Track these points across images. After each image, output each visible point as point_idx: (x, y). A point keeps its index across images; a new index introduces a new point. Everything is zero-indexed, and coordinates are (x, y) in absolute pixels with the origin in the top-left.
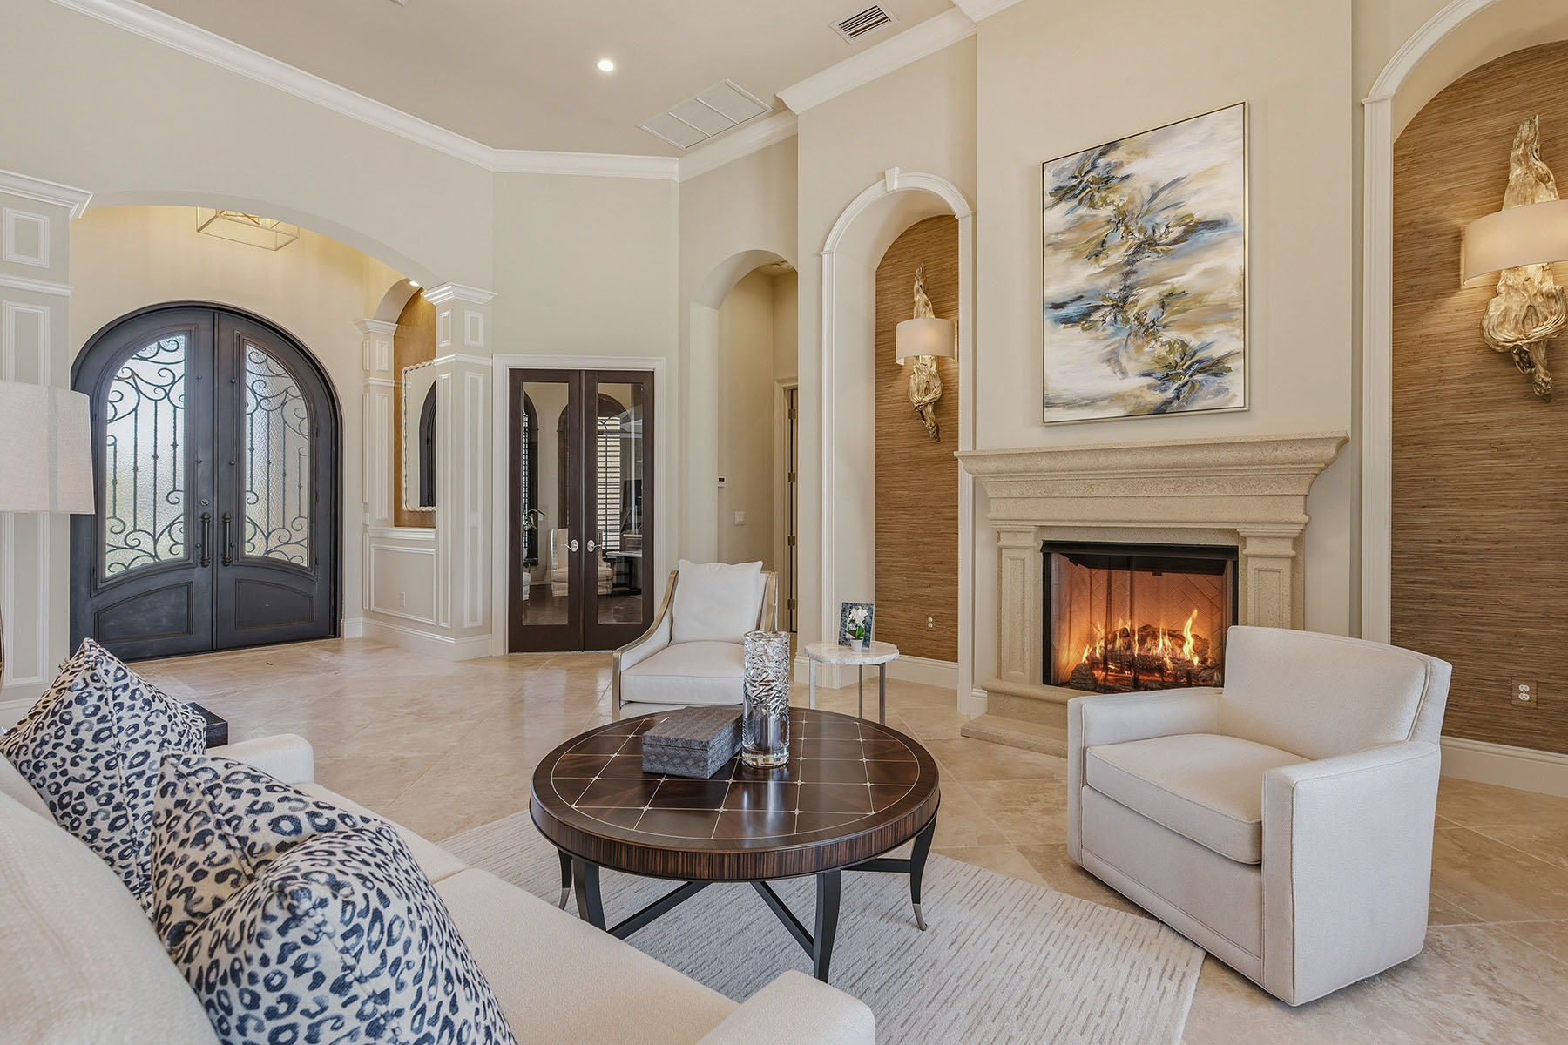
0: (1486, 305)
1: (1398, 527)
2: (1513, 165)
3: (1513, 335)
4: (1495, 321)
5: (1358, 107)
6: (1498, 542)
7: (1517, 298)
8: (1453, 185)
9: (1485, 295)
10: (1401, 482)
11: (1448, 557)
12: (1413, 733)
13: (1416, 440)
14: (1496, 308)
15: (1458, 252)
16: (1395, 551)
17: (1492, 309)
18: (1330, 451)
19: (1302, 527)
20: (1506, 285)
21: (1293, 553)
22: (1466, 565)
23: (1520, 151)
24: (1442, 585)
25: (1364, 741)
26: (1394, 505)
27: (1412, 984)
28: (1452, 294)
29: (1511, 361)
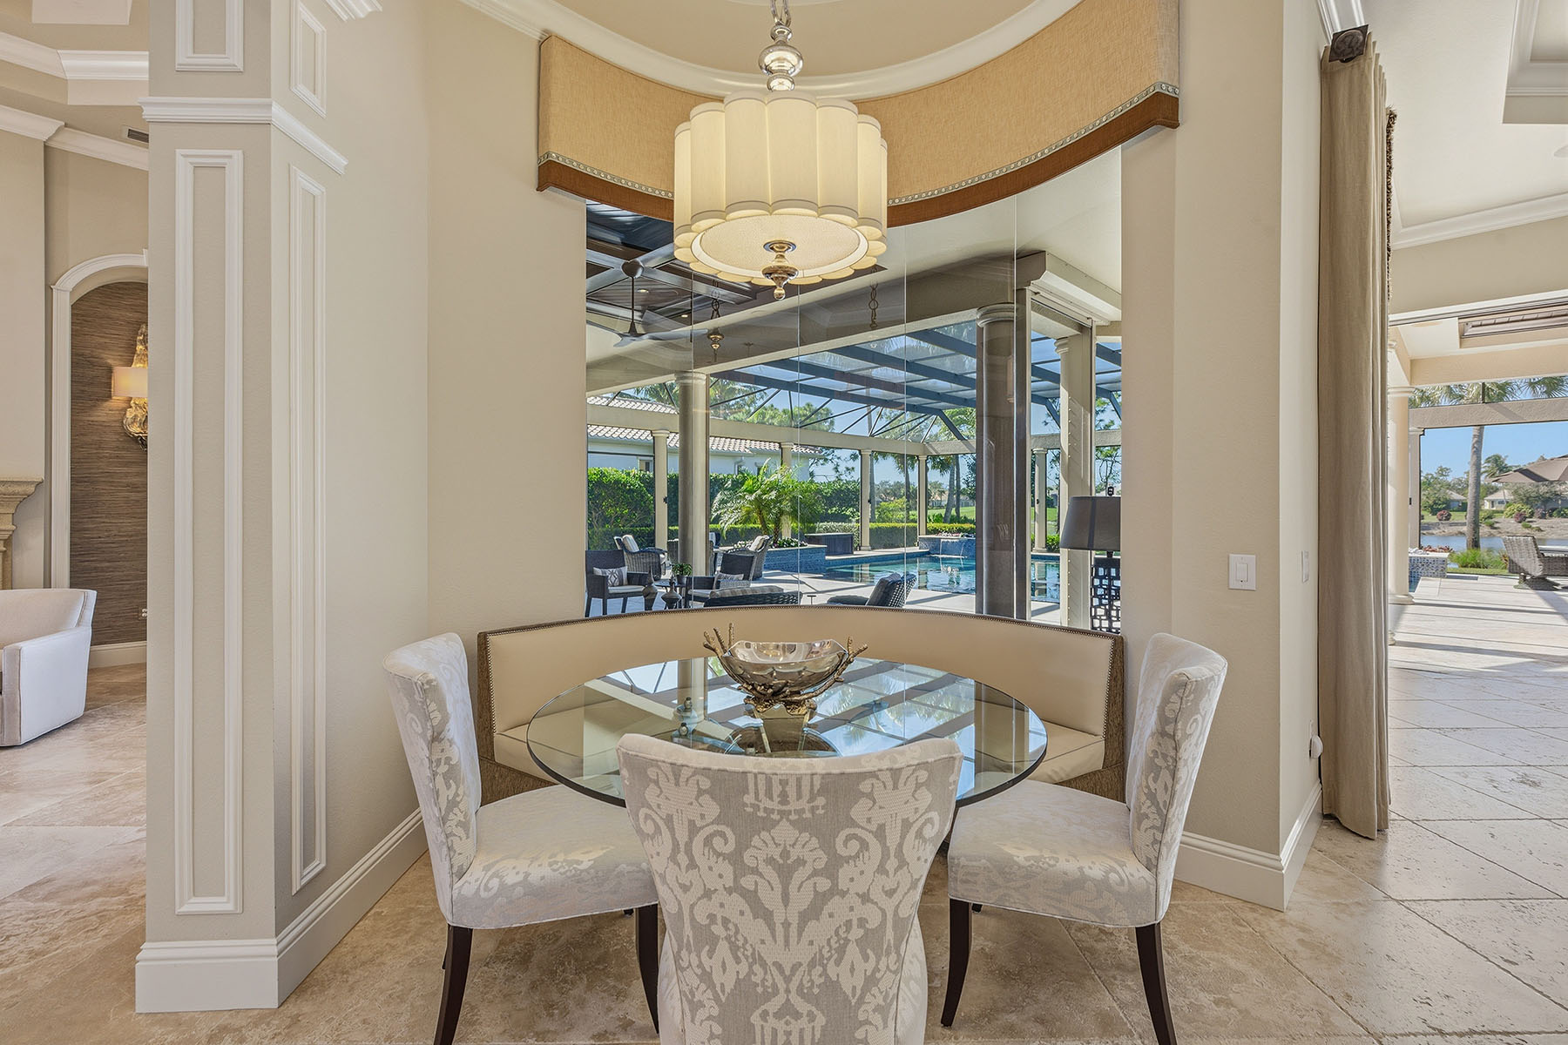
0: (125, 410)
1: (74, 530)
2: (138, 343)
3: (139, 430)
4: (129, 421)
5: (49, 290)
6: (132, 536)
7: (140, 411)
8: (107, 341)
9: (124, 405)
10: (77, 504)
11: (104, 546)
12: (78, 624)
13: (86, 479)
14: (130, 414)
15: (110, 378)
16: (72, 544)
17: (128, 414)
18: (32, 489)
19: (11, 533)
20: (134, 403)
21: (4, 549)
22: (116, 550)
23: (141, 338)
24: (101, 561)
25: (55, 627)
26: (72, 517)
27: (79, 731)
28: (106, 401)
29: (137, 442)
